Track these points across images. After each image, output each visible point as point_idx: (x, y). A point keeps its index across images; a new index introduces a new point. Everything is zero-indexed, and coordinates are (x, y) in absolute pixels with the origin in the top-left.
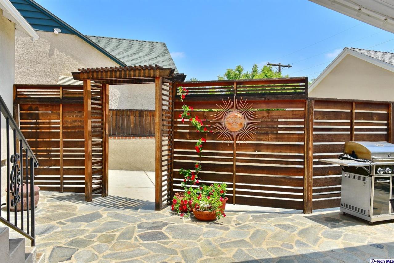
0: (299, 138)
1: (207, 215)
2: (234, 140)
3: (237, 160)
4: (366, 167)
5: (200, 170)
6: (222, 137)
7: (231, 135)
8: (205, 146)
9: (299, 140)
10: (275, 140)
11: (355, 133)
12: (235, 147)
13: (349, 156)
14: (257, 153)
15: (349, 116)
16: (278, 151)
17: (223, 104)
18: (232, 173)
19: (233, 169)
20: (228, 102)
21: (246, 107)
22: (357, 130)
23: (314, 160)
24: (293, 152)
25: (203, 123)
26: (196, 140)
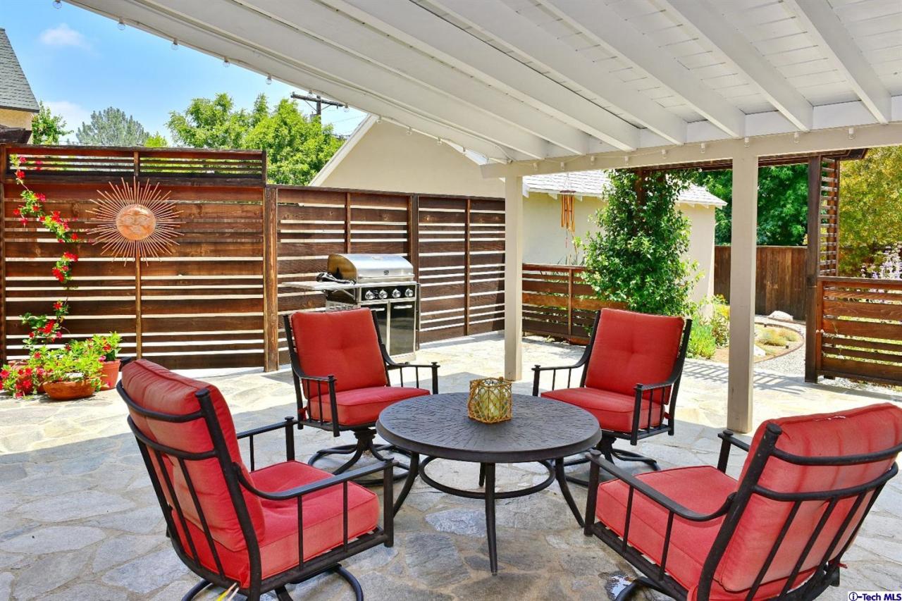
0: (253, 249)
1: (71, 387)
2: (135, 257)
3: (144, 292)
4: (350, 290)
5: (67, 315)
6: (111, 250)
7: (129, 248)
8: (74, 268)
9: (254, 253)
10: (212, 254)
11: (352, 240)
12: (139, 270)
13: (331, 276)
14: (180, 277)
15: (342, 214)
16: (220, 272)
17: (110, 191)
18: (134, 316)
19: (135, 308)
20: (121, 187)
21: (158, 197)
22: (354, 236)
23: (279, 286)
24: (244, 273)
25: (69, 224)
26: (55, 257)
